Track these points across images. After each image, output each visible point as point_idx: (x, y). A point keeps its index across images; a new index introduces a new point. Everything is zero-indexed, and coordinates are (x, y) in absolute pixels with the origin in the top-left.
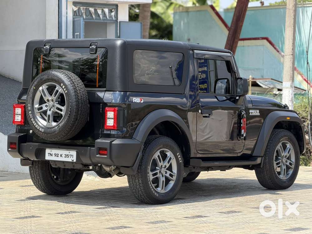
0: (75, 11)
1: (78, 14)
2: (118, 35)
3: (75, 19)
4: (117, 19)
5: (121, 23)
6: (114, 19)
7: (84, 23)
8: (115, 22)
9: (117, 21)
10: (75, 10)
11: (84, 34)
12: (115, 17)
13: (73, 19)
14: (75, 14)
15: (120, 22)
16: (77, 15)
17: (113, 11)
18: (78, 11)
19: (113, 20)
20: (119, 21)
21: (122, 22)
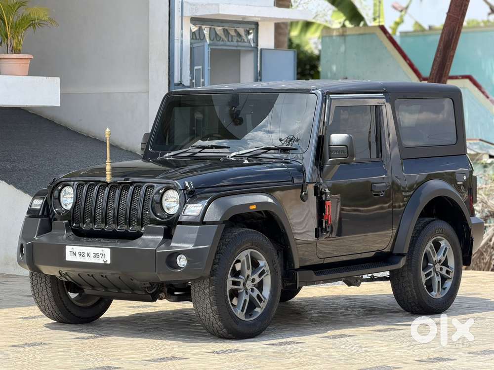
0: (194, 32)
1: (198, 37)
2: (259, 69)
3: (195, 45)
4: (257, 45)
5: (263, 51)
6: (253, 46)
7: (210, 50)
8: (254, 49)
9: (257, 49)
10: (193, 31)
11: (210, 68)
12: (254, 42)
13: (191, 44)
14: (194, 37)
15: (261, 49)
16: (196, 39)
17: (251, 33)
18: (198, 32)
19: (251, 47)
20: (259, 48)
21: (264, 49)
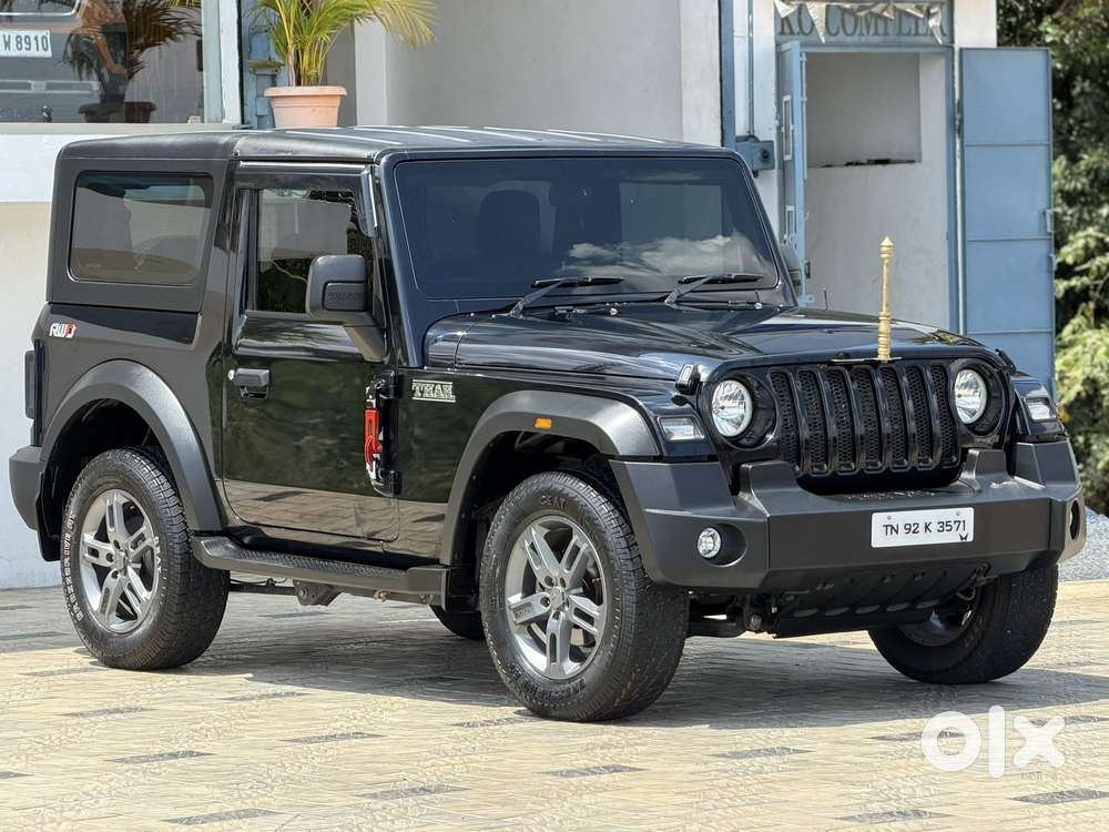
0: (787, 18)
1: (796, 29)
2: (957, 96)
3: (785, 47)
4: (953, 42)
5: (965, 53)
6: (940, 42)
7: (805, 59)
8: (945, 50)
9: (953, 49)
10: (783, 15)
11: (805, 99)
12: (943, 34)
13: (778, 45)
14: (787, 30)
15: (961, 50)
16: (792, 33)
17: (934, 14)
18: (796, 16)
19: (936, 45)
20: (957, 47)
21: (967, 49)
